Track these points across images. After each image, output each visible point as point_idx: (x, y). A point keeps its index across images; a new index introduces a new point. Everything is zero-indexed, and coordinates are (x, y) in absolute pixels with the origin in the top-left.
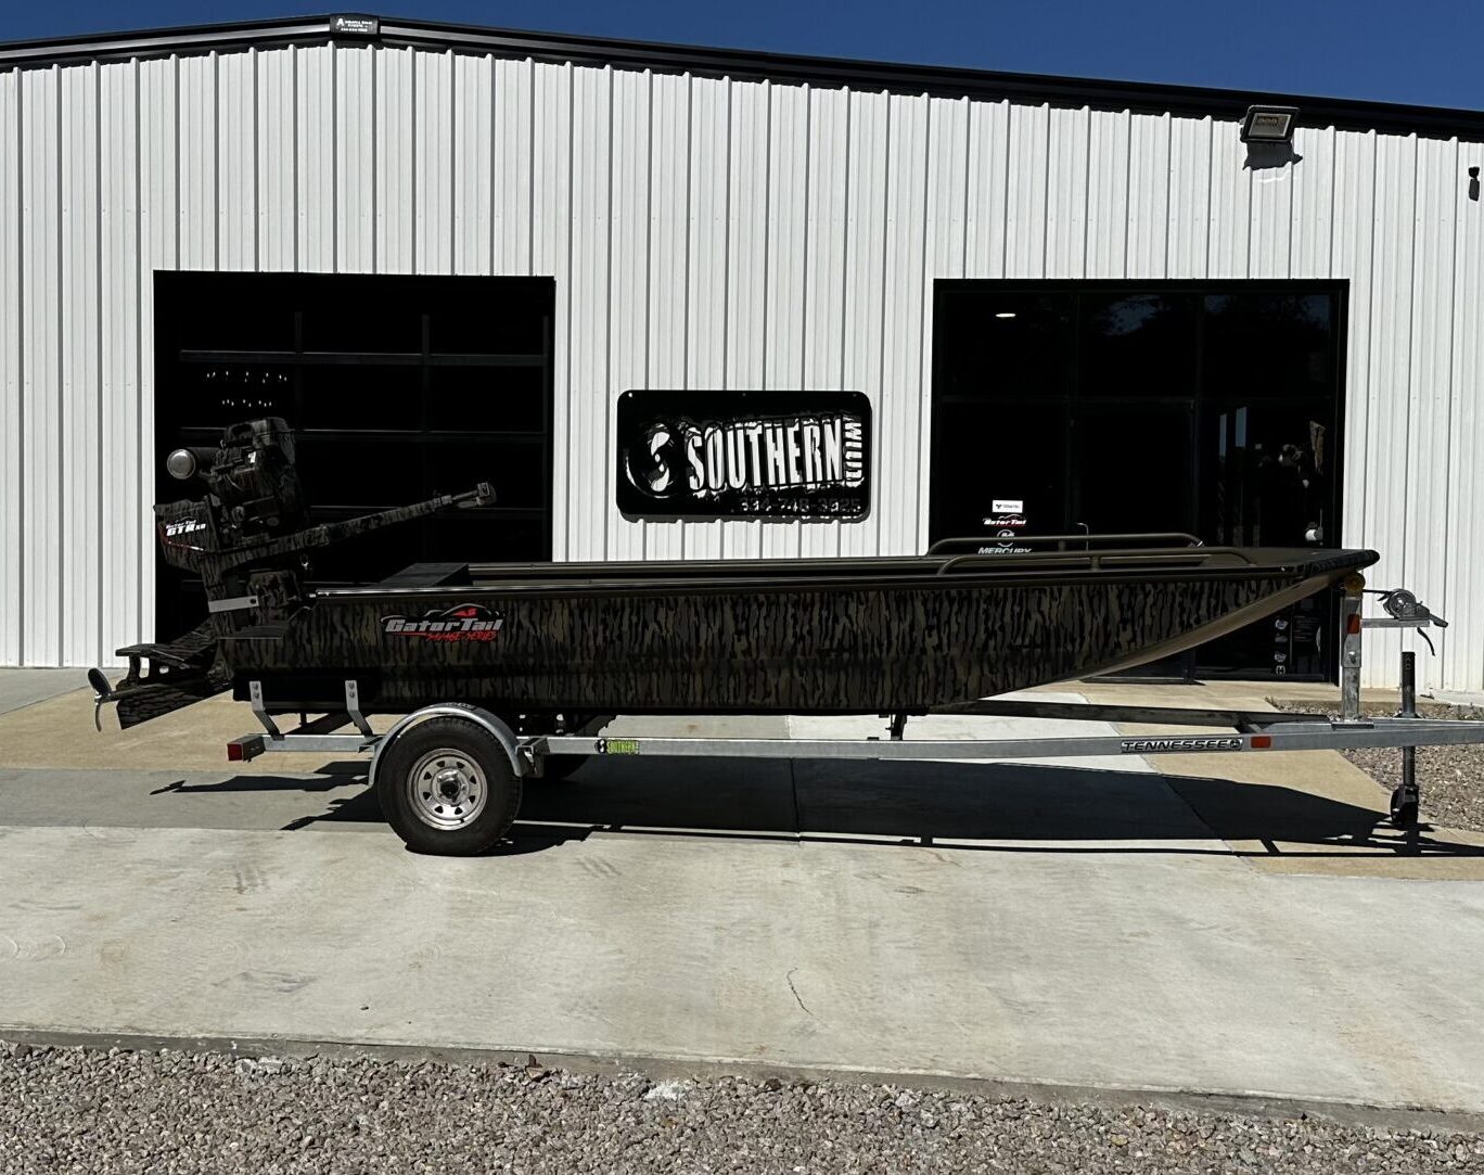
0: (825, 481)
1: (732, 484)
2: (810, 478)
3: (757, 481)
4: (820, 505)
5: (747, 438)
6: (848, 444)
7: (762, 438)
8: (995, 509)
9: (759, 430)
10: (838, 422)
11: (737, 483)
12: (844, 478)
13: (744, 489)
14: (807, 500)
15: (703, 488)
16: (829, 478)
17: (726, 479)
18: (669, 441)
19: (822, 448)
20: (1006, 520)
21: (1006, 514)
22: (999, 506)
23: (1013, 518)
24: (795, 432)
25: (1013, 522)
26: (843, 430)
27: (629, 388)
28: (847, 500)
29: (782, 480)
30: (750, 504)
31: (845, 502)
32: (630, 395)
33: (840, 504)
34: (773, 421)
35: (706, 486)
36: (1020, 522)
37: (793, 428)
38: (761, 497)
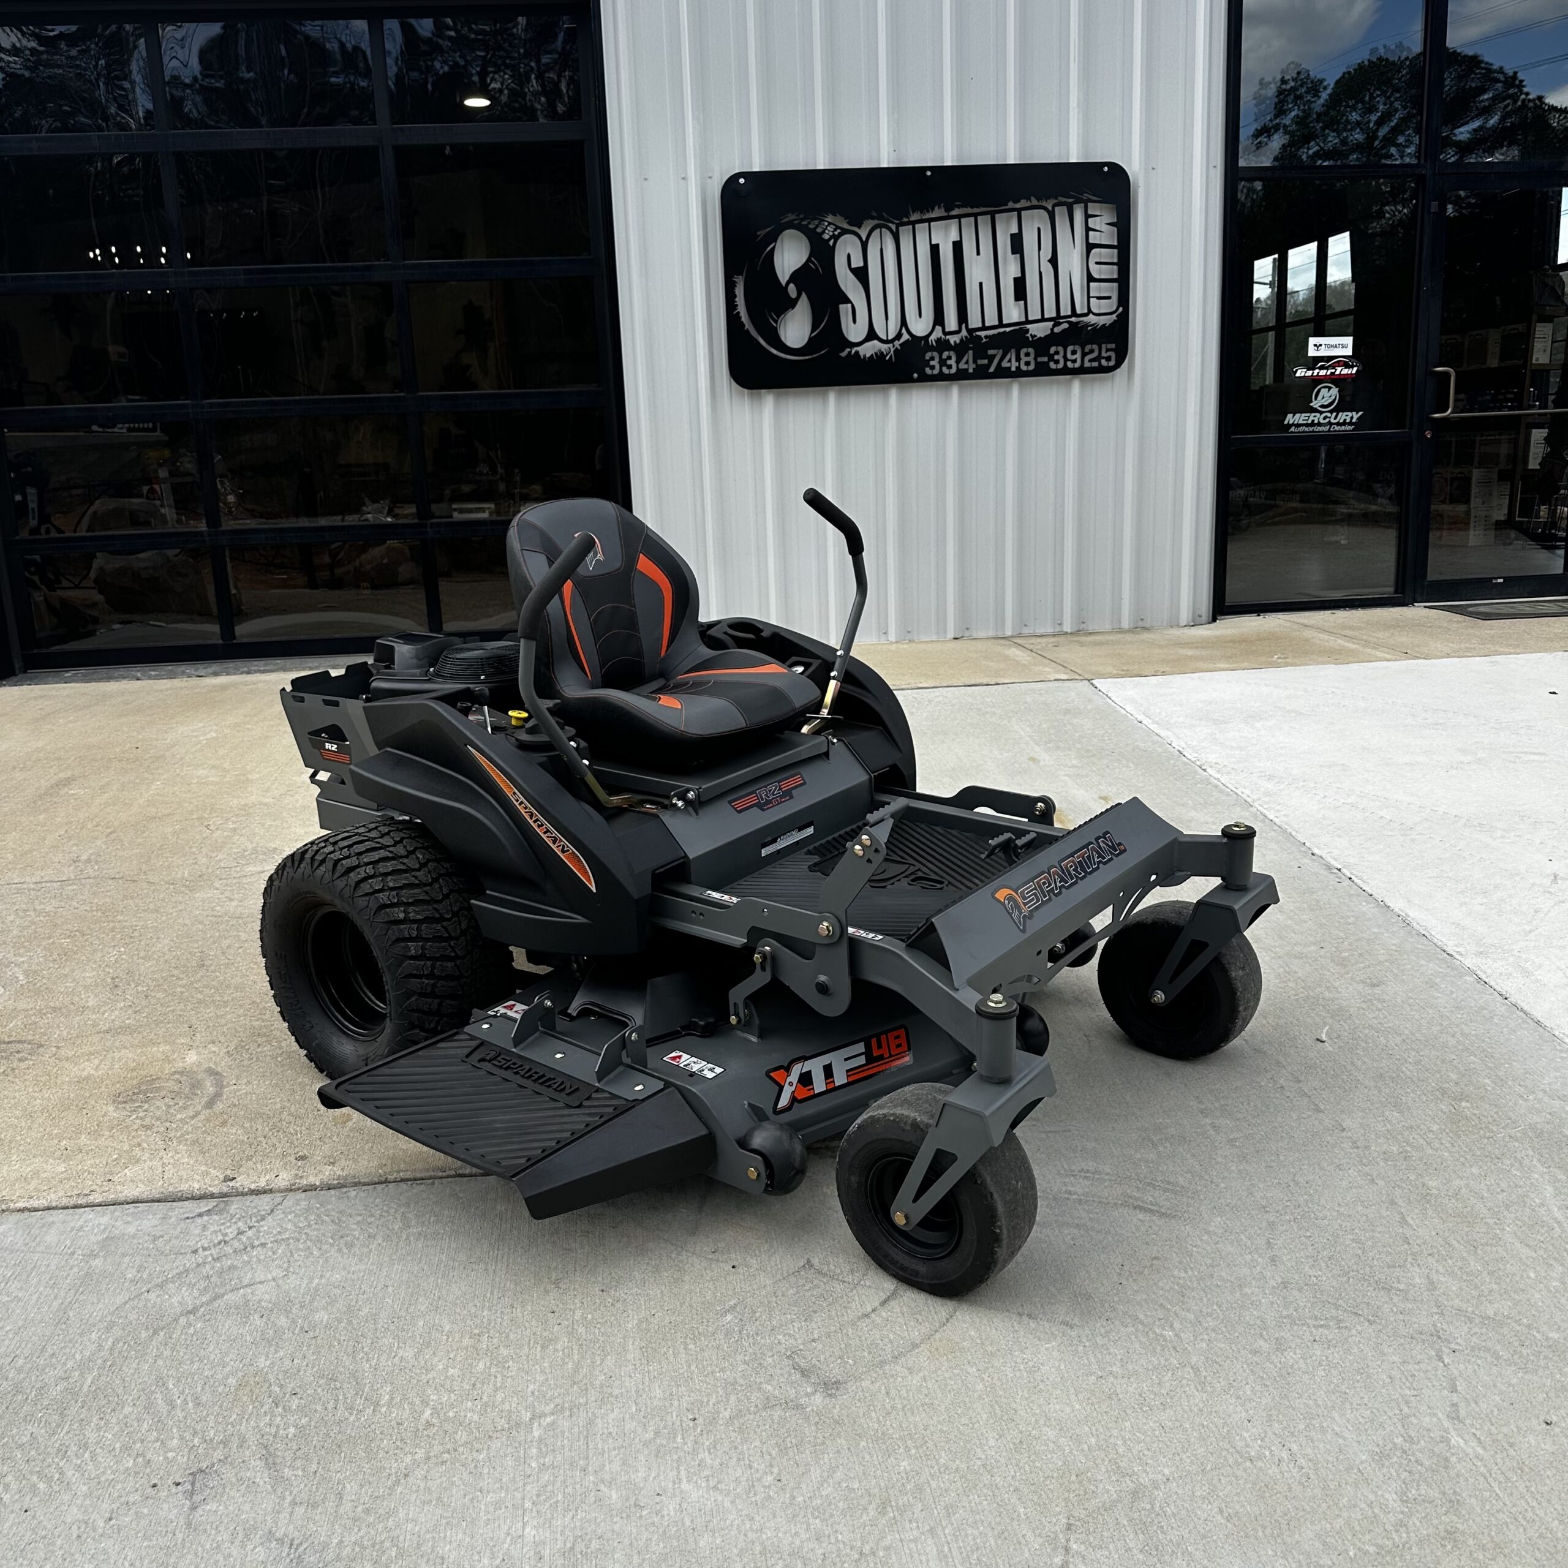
0: (1056, 320)
1: (914, 332)
2: (1035, 315)
3: (952, 323)
4: (1051, 358)
5: (935, 249)
6: (1095, 251)
7: (958, 247)
8: (1312, 352)
9: (954, 236)
10: (1079, 214)
11: (920, 326)
12: (1090, 311)
13: (933, 337)
14: (1031, 350)
15: (868, 339)
16: (1065, 310)
17: (904, 322)
18: (809, 260)
19: (1054, 261)
20: (1327, 368)
21: (1327, 358)
22: (1318, 346)
23: (1339, 364)
24: (1012, 235)
25: (1339, 369)
26: (1088, 229)
27: (737, 171)
28: (1095, 347)
29: (991, 319)
30: (943, 363)
31: (1092, 351)
32: (742, 181)
33: (1084, 355)
34: (975, 216)
35: (872, 335)
36: (1346, 371)
37: (1006, 227)
38: (960, 350)
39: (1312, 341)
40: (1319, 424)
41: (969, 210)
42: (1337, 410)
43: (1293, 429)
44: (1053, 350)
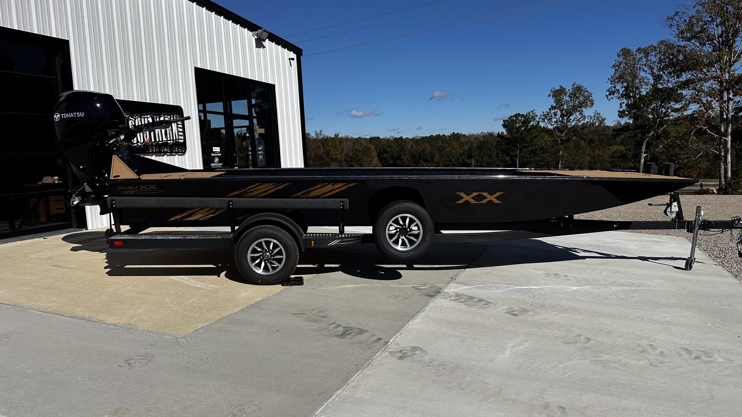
0: (173, 140)
2: (169, 139)
3: (153, 140)
4: (172, 150)
6: (179, 125)
8: (214, 150)
12: (179, 139)
13: (150, 143)
14: (169, 147)
16: (174, 138)
17: (144, 140)
21: (216, 152)
23: (218, 153)
30: (152, 149)
31: (180, 148)
33: (178, 149)
34: (156, 115)
35: (138, 142)
36: (219, 155)
38: (156, 145)
40: (216, 166)
42: (219, 163)
43: (212, 167)
44: (173, 147)
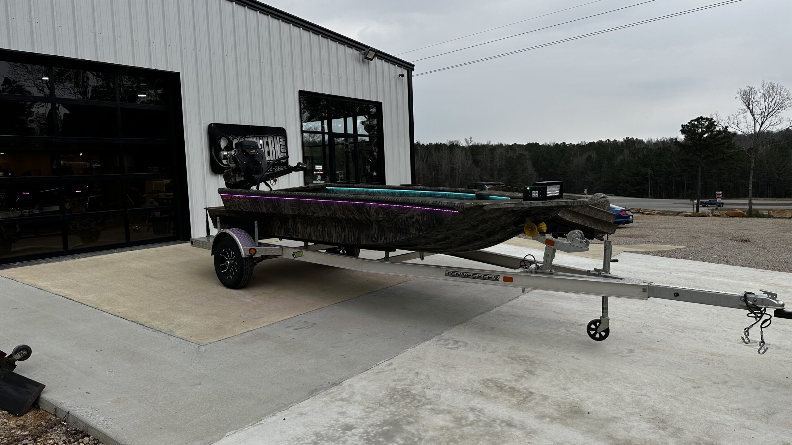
2: (272, 159)
4: (275, 169)
6: (282, 146)
8: (316, 169)
10: (278, 139)
16: (277, 158)
18: (228, 144)
19: (274, 148)
21: (319, 170)
22: (317, 167)
23: (320, 171)
26: (280, 141)
27: (211, 123)
28: (283, 166)
32: (213, 125)
33: (281, 168)
34: (259, 137)
36: (322, 173)
37: (266, 140)
39: (316, 166)
40: (318, 183)
41: (258, 136)
42: (321, 181)
44: (275, 167)
